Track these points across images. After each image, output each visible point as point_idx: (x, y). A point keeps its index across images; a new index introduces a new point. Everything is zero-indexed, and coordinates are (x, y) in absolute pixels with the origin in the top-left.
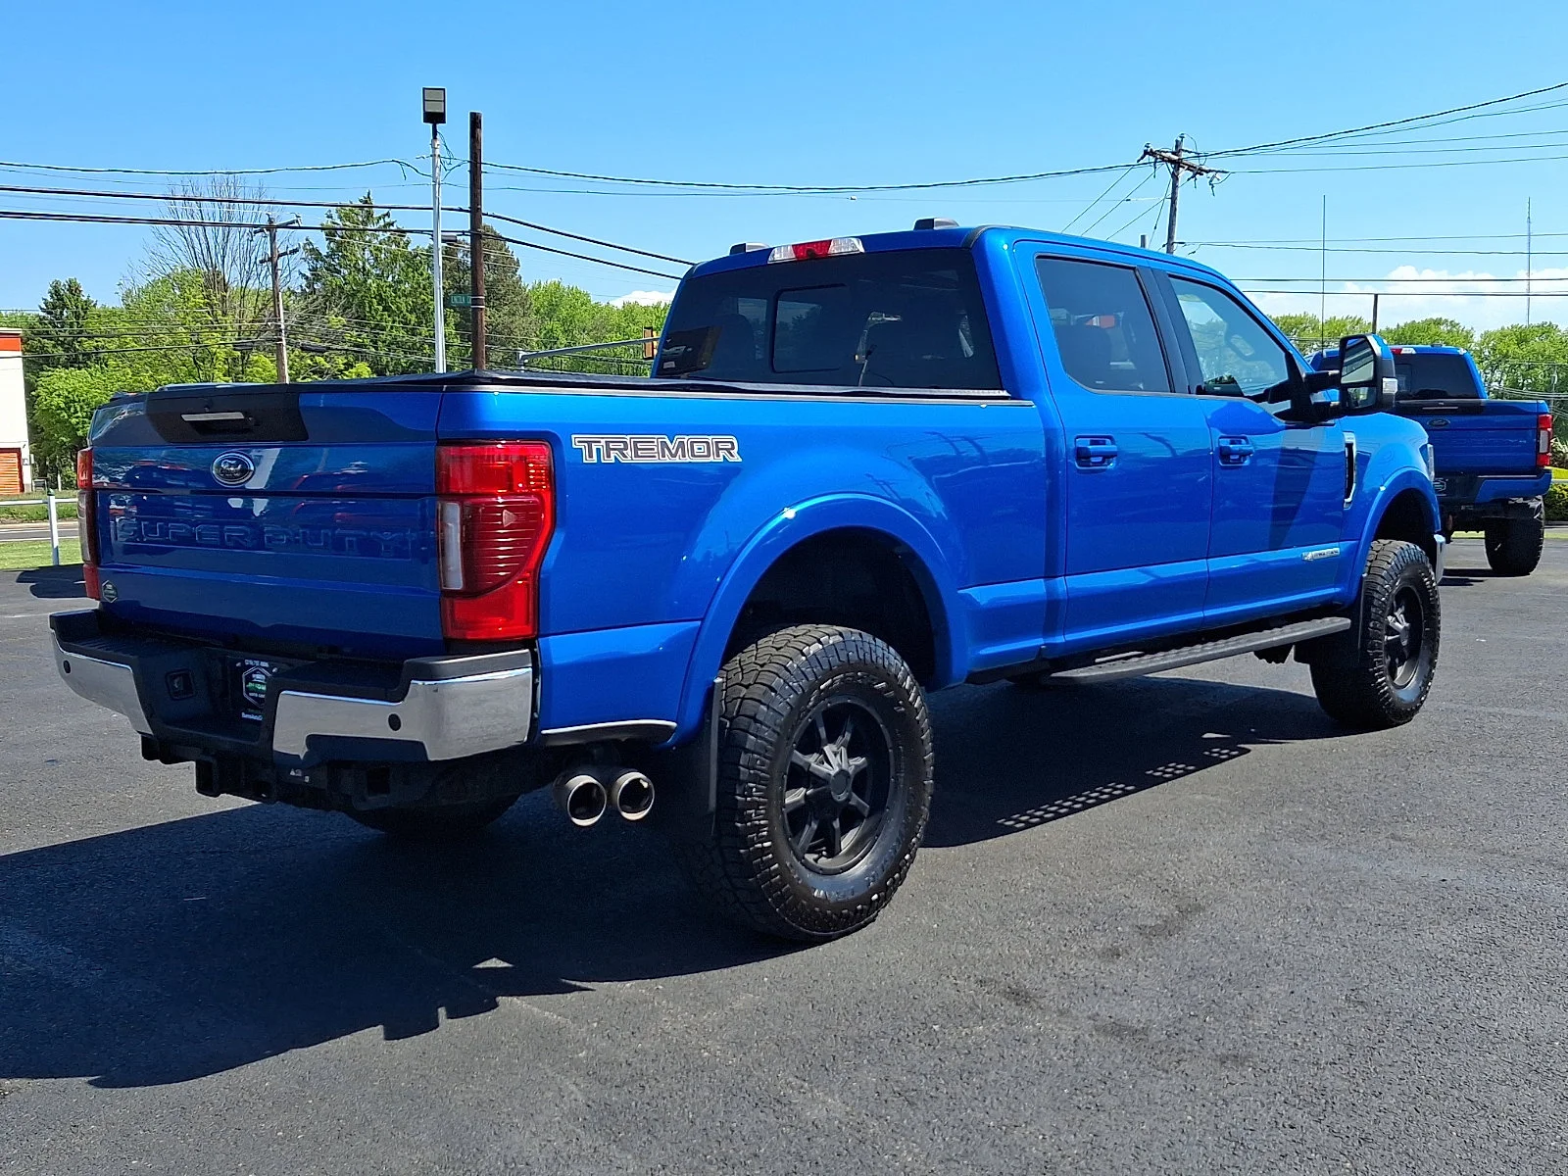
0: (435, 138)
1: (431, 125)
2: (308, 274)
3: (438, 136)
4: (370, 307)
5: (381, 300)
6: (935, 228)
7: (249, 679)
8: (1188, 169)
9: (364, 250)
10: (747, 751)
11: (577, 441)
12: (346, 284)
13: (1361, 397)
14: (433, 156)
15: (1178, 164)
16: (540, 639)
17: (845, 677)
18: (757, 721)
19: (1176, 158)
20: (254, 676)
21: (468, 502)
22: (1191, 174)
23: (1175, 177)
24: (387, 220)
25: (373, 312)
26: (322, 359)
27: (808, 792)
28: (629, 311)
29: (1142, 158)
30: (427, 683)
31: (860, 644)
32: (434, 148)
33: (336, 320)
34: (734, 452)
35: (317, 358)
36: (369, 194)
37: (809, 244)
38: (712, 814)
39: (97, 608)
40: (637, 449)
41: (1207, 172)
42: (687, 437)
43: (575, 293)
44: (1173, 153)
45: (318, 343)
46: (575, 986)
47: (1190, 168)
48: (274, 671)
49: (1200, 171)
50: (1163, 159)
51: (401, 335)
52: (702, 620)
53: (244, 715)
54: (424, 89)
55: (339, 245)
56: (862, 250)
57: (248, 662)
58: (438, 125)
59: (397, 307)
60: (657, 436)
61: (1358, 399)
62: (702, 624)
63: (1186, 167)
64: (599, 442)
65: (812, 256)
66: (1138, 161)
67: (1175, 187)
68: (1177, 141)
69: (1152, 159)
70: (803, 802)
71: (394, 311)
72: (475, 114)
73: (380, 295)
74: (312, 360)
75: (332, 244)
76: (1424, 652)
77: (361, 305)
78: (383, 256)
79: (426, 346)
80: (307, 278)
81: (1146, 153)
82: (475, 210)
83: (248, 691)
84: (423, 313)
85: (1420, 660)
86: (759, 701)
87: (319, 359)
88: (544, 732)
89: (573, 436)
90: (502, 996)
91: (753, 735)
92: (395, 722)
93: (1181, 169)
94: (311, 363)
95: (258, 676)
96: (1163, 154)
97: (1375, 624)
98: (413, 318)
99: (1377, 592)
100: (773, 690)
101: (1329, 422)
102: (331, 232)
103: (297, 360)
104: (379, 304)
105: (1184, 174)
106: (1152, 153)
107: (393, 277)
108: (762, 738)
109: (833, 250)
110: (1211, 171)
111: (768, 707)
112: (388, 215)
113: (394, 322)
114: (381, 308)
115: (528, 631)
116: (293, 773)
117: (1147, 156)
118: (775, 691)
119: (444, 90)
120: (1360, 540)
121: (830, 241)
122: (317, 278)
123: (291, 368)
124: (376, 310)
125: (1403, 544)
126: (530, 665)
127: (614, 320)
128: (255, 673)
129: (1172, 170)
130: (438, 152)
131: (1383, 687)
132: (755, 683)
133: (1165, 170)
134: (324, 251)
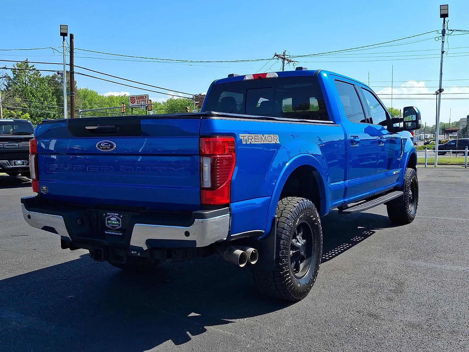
0: (64, 41)
1: (62, 37)
2: (6, 84)
3: (65, 40)
4: (28, 95)
5: (32, 93)
6: (303, 70)
7: (109, 219)
8: (287, 61)
9: (25, 77)
10: (283, 239)
11: (241, 136)
12: (19, 88)
13: (409, 125)
14: (63, 46)
15: (284, 59)
16: (231, 204)
17: (305, 214)
18: (284, 229)
19: (284, 57)
20: (111, 218)
21: (212, 157)
22: (288, 62)
23: (283, 62)
24: (33, 68)
25: (29, 97)
26: (13, 112)
27: (294, 252)
28: (111, 98)
29: (274, 57)
30: (200, 220)
31: (307, 203)
32: (64, 44)
33: (18, 100)
34: (278, 140)
35: (11, 111)
36: (27, 59)
37: (259, 74)
38: (274, 261)
39: (37, 195)
40: (255, 139)
41: (292, 61)
42: (267, 135)
43: (92, 92)
44: (283, 56)
45: (11, 106)
46: (229, 321)
47: (288, 60)
48: (121, 216)
49: (291, 61)
50: (280, 57)
51: (38, 104)
52: (271, 196)
53: (106, 232)
54: (61, 25)
55: (17, 75)
56: (278, 76)
57: (108, 214)
58: (65, 37)
59: (37, 96)
60: (260, 135)
61: (408, 126)
62: (271, 198)
63: (287, 60)
64: (246, 137)
65: (260, 79)
66: (273, 58)
67: (283, 66)
68: (284, 52)
69: (277, 57)
70: (292, 255)
71: (35, 97)
72: (71, 34)
73: (31, 92)
74: (10, 112)
75: (15, 75)
76: (415, 201)
77: (25, 95)
78: (32, 79)
79: (47, 108)
80: (6, 86)
81: (275, 55)
82: (71, 65)
83: (108, 224)
84: (45, 97)
85: (414, 203)
86: (285, 223)
87: (12, 112)
88: (231, 235)
89: (240, 134)
90: (206, 326)
91: (283, 234)
92: (187, 234)
93: (285, 60)
94: (9, 113)
95: (113, 219)
96: (280, 56)
97: (407, 193)
98: (42, 99)
99: (407, 183)
100: (288, 219)
101: (398, 133)
102: (14, 70)
103: (5, 112)
104: (31, 95)
105: (286, 62)
106: (277, 56)
107: (35, 86)
108: (287, 235)
109: (267, 76)
110: (293, 61)
111: (287, 224)
112: (33, 66)
113: (36, 100)
114: (31, 96)
115: (228, 201)
116: (133, 252)
117: (276, 56)
118: (289, 219)
119: (67, 26)
120: (404, 168)
121: (267, 73)
122: (10, 86)
123: (3, 115)
124: (30, 96)
125: (412, 169)
126: (229, 213)
127: (107, 100)
128: (112, 217)
129: (283, 61)
130: (65, 45)
131: (408, 212)
132: (281, 216)
133: (281, 60)
134: (12, 77)
